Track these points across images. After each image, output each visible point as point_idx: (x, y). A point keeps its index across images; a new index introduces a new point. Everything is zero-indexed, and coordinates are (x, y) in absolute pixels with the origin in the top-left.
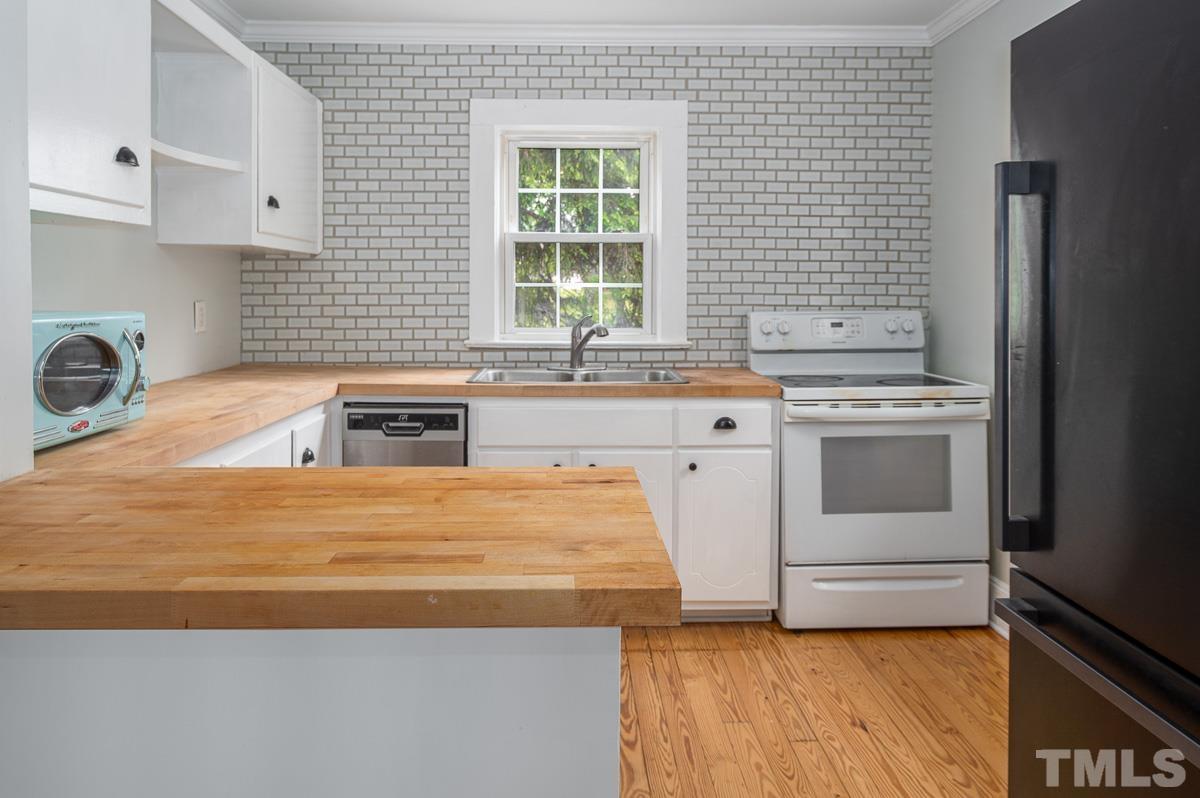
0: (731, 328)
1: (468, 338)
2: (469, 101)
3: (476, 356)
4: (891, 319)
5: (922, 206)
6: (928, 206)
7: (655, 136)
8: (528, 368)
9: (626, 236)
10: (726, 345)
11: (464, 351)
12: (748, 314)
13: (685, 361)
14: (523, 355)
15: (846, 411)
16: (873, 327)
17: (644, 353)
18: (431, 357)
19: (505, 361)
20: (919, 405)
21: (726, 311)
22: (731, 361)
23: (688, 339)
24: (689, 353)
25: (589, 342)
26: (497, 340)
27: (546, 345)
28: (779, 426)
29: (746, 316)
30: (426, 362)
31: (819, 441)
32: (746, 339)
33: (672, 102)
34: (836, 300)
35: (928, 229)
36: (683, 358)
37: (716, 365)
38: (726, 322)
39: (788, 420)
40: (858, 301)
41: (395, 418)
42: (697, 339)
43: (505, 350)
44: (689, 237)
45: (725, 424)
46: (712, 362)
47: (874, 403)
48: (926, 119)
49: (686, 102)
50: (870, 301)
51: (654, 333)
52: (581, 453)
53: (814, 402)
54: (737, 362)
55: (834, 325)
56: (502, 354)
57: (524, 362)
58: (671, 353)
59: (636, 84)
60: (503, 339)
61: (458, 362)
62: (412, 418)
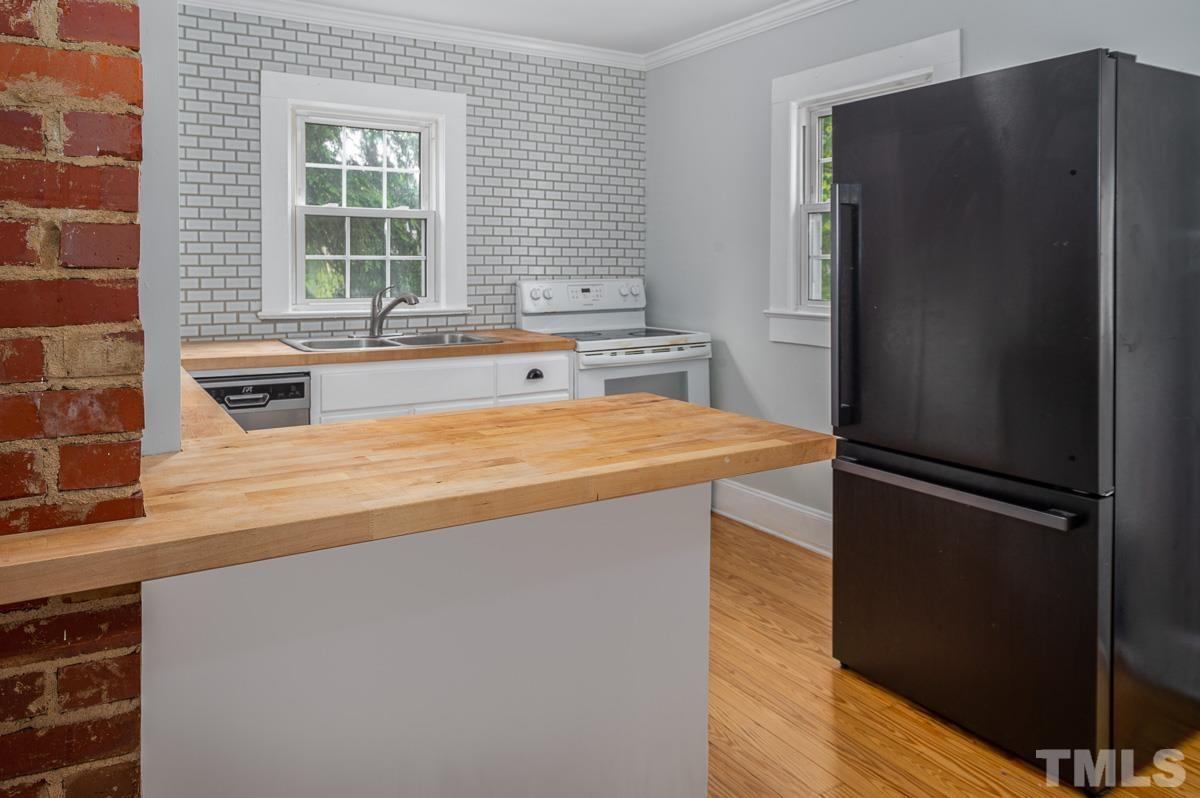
0: (502, 295)
1: (261, 310)
2: (259, 72)
3: (269, 328)
4: (624, 285)
5: (639, 196)
6: (643, 196)
7: (437, 123)
8: (322, 337)
9: (414, 213)
10: (499, 309)
11: (257, 323)
12: (518, 283)
13: (466, 325)
14: (317, 326)
15: (622, 357)
16: (611, 291)
17: (430, 319)
18: (220, 330)
19: (299, 331)
20: (668, 350)
21: (498, 280)
22: (502, 324)
23: (469, 306)
24: (469, 318)
25: (393, 310)
26: (291, 311)
27: (342, 314)
28: (575, 372)
29: (515, 284)
30: (214, 336)
31: (603, 382)
32: (515, 304)
33: (452, 94)
34: (582, 271)
35: (644, 214)
36: (463, 323)
37: (491, 327)
38: (499, 290)
39: (582, 367)
40: (598, 271)
41: (238, 390)
42: (476, 305)
43: (299, 321)
44: (468, 215)
45: (535, 375)
46: (488, 325)
47: (639, 351)
48: (642, 127)
49: (465, 95)
50: (605, 271)
51: (437, 301)
52: (417, 409)
53: (599, 352)
54: (508, 324)
55: (584, 291)
56: (295, 325)
57: (318, 331)
58: (454, 318)
59: (420, 74)
60: (295, 310)
61: (250, 334)
62: (257, 389)
